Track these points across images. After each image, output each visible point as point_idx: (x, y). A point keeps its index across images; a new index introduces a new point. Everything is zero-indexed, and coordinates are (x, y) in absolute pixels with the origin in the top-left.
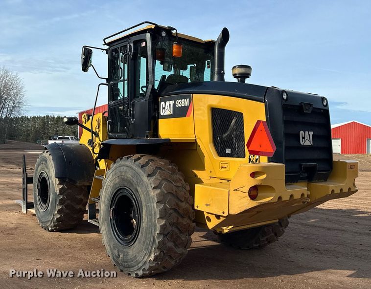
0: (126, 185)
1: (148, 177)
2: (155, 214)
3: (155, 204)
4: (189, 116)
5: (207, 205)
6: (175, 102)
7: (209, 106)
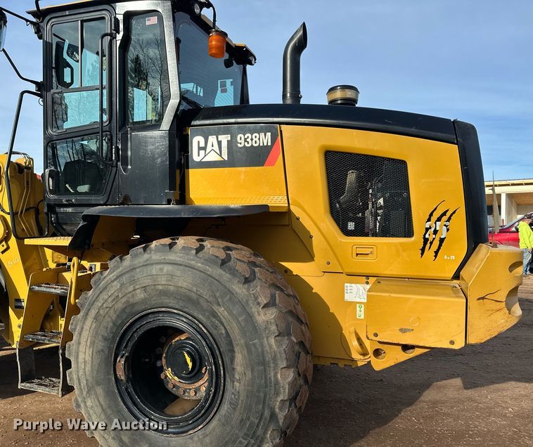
0: (170, 305)
1: (244, 283)
2: (275, 359)
3: (272, 341)
4: (272, 164)
5: (403, 331)
6: (234, 137)
7: (322, 147)
